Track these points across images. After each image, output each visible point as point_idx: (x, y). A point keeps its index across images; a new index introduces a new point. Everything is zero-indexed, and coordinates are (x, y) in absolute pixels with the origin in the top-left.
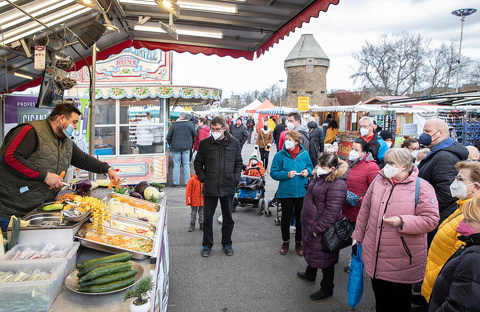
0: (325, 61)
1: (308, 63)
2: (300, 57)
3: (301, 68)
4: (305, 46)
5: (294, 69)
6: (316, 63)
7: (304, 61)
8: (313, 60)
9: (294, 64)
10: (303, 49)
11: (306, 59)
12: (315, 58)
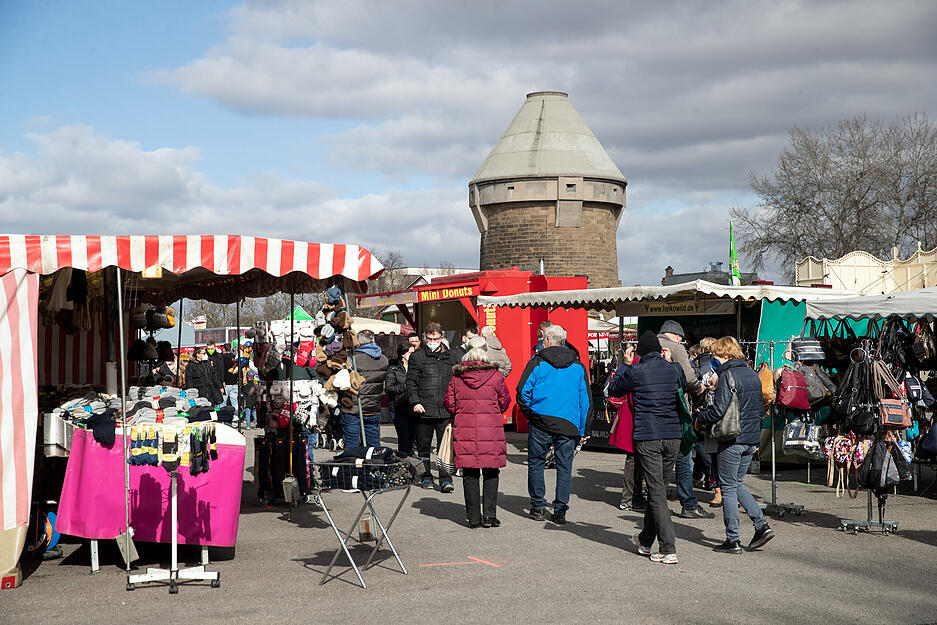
0: (616, 187)
1: (565, 194)
2: (536, 172)
3: (540, 211)
4: (546, 134)
5: (512, 213)
6: (588, 192)
7: (552, 184)
8: (578, 182)
9: (513, 196)
10: (542, 146)
11: (555, 178)
12: (586, 179)
